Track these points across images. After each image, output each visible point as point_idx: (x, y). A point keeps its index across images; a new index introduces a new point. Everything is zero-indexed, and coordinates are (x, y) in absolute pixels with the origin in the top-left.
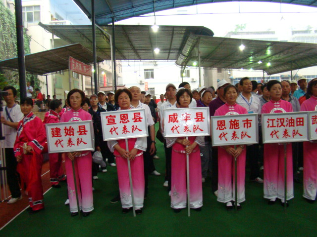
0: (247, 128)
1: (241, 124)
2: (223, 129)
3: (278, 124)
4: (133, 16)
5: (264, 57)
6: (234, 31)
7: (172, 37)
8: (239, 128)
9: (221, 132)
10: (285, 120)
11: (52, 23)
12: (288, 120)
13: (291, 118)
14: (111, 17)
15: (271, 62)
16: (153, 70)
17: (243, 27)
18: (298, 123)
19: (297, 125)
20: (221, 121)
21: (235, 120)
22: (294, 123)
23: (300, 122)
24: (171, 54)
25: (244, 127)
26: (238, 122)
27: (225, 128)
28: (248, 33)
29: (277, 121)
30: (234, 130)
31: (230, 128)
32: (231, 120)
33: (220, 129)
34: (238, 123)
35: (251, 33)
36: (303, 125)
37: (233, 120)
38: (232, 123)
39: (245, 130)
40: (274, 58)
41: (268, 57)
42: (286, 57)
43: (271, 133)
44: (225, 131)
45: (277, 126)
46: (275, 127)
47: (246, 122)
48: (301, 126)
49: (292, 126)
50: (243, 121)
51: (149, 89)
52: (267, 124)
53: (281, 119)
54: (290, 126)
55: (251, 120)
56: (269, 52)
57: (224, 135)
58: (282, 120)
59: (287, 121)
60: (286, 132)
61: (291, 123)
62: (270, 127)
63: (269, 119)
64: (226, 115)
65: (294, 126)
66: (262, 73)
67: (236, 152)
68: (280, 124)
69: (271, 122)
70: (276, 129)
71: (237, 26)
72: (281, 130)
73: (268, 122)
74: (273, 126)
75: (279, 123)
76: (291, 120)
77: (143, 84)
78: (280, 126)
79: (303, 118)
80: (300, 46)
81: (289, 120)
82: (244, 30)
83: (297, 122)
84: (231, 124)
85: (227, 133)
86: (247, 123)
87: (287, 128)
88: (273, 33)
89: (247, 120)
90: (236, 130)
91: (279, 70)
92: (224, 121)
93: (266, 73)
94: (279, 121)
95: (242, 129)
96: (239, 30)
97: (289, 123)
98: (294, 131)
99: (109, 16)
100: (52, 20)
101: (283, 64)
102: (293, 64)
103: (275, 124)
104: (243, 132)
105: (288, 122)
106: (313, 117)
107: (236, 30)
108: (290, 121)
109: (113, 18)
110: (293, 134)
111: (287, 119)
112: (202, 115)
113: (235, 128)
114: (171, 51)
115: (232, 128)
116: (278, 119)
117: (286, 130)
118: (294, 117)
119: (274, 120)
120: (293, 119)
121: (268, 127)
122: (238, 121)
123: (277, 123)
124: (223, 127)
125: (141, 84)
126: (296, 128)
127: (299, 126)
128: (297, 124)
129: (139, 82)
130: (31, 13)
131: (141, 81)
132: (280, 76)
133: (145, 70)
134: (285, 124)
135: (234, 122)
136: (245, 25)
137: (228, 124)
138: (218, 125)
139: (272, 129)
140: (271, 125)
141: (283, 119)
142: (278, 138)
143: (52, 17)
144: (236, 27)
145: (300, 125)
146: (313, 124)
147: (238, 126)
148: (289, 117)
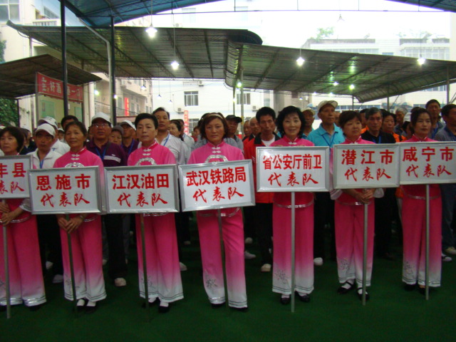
0: (84, 188)
1: (73, 182)
2: (47, 189)
3: (129, 184)
4: (146, 14)
5: (346, 77)
6: (315, 37)
7: (207, 46)
8: (70, 188)
9: (44, 193)
10: (140, 177)
11: (36, 23)
12: (144, 178)
13: (149, 174)
14: (110, 16)
15: (354, 83)
16: (197, 92)
17: (330, 33)
18: (160, 183)
19: (159, 186)
20: (43, 177)
21: (64, 176)
22: (153, 182)
23: (163, 180)
24: (215, 71)
25: (79, 186)
26: (68, 179)
27: (50, 188)
28: (335, 41)
29: (128, 180)
30: (63, 190)
31: (57, 188)
32: (58, 176)
33: (42, 189)
34: (69, 181)
35: (341, 41)
36: (167, 186)
37: (61, 176)
38: (60, 180)
39: (80, 191)
40: (358, 77)
41: (352, 76)
42: (378, 77)
43: (118, 198)
44: (49, 192)
45: (128, 188)
46: (125, 188)
47: (81, 179)
48: (166, 188)
49: (150, 187)
50: (76, 177)
51: (190, 120)
52: (113, 183)
53: (133, 176)
54: (147, 187)
55: (89, 177)
56: (352, 69)
57: (49, 198)
58: (135, 178)
59: (142, 179)
60: (141, 197)
61: (149, 182)
62: (118, 188)
63: (115, 176)
64: (66, 167)
65: (153, 187)
66: (351, 99)
67: (67, 224)
68: (132, 184)
69: (118, 180)
70: (127, 191)
71: (321, 30)
72: (134, 193)
73: (114, 180)
74: (121, 187)
75: (131, 181)
76: (149, 177)
77: (183, 113)
78: (132, 188)
79: (167, 175)
80: (389, 61)
81: (146, 178)
82: (331, 37)
83: (158, 181)
84: (58, 182)
85: (52, 196)
86: (83, 181)
87: (144, 190)
88: (372, 41)
89: (83, 176)
90: (66, 191)
91: (373, 96)
92: (47, 177)
93: (356, 100)
94: (131, 178)
95: (75, 189)
96: (324, 37)
97: (146, 182)
98: (154, 195)
99: (107, 13)
100: (37, 18)
101: (378, 87)
102: (391, 87)
103: (125, 183)
104: (76, 195)
105: (144, 181)
106: (188, 174)
107: (319, 36)
108: (148, 180)
109: (112, 17)
110: (153, 199)
111: (143, 176)
112: (22, 166)
113: (65, 189)
114: (213, 66)
115: (60, 188)
116: (128, 176)
117: (142, 194)
118: (154, 173)
119: (123, 177)
120: (151, 175)
121: (114, 188)
122: (69, 177)
123: (128, 181)
124: (47, 186)
125: (179, 113)
126: (157, 190)
127: (161, 188)
128: (158, 183)
129: (177, 110)
130: (6, 7)
131: (179, 109)
132: (380, 104)
133: (186, 93)
134: (140, 183)
135: (62, 178)
136: (332, 29)
137: (53, 182)
138: (39, 183)
139: (120, 192)
140: (118, 185)
141: (137, 176)
142: (129, 205)
143: (37, 13)
144: (319, 32)
145: (163, 186)
146: (189, 185)
147: (69, 185)
148: (146, 173)
